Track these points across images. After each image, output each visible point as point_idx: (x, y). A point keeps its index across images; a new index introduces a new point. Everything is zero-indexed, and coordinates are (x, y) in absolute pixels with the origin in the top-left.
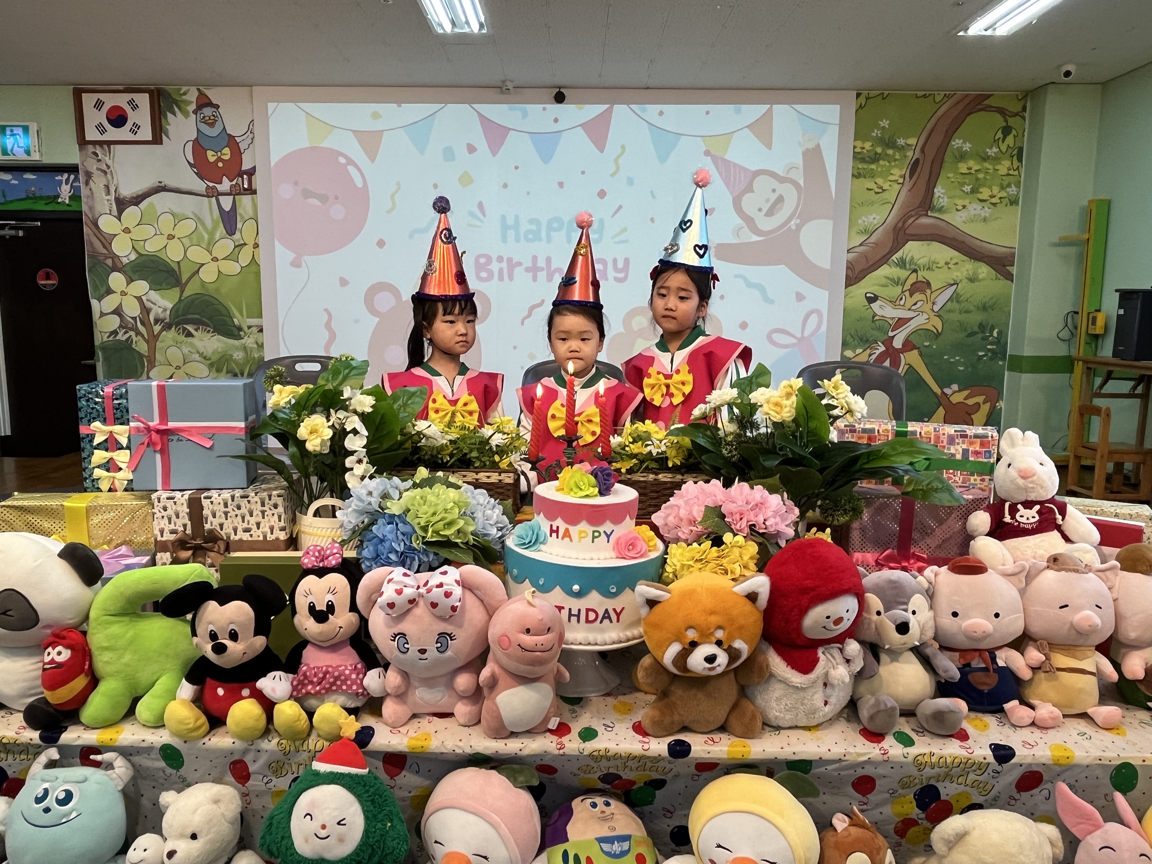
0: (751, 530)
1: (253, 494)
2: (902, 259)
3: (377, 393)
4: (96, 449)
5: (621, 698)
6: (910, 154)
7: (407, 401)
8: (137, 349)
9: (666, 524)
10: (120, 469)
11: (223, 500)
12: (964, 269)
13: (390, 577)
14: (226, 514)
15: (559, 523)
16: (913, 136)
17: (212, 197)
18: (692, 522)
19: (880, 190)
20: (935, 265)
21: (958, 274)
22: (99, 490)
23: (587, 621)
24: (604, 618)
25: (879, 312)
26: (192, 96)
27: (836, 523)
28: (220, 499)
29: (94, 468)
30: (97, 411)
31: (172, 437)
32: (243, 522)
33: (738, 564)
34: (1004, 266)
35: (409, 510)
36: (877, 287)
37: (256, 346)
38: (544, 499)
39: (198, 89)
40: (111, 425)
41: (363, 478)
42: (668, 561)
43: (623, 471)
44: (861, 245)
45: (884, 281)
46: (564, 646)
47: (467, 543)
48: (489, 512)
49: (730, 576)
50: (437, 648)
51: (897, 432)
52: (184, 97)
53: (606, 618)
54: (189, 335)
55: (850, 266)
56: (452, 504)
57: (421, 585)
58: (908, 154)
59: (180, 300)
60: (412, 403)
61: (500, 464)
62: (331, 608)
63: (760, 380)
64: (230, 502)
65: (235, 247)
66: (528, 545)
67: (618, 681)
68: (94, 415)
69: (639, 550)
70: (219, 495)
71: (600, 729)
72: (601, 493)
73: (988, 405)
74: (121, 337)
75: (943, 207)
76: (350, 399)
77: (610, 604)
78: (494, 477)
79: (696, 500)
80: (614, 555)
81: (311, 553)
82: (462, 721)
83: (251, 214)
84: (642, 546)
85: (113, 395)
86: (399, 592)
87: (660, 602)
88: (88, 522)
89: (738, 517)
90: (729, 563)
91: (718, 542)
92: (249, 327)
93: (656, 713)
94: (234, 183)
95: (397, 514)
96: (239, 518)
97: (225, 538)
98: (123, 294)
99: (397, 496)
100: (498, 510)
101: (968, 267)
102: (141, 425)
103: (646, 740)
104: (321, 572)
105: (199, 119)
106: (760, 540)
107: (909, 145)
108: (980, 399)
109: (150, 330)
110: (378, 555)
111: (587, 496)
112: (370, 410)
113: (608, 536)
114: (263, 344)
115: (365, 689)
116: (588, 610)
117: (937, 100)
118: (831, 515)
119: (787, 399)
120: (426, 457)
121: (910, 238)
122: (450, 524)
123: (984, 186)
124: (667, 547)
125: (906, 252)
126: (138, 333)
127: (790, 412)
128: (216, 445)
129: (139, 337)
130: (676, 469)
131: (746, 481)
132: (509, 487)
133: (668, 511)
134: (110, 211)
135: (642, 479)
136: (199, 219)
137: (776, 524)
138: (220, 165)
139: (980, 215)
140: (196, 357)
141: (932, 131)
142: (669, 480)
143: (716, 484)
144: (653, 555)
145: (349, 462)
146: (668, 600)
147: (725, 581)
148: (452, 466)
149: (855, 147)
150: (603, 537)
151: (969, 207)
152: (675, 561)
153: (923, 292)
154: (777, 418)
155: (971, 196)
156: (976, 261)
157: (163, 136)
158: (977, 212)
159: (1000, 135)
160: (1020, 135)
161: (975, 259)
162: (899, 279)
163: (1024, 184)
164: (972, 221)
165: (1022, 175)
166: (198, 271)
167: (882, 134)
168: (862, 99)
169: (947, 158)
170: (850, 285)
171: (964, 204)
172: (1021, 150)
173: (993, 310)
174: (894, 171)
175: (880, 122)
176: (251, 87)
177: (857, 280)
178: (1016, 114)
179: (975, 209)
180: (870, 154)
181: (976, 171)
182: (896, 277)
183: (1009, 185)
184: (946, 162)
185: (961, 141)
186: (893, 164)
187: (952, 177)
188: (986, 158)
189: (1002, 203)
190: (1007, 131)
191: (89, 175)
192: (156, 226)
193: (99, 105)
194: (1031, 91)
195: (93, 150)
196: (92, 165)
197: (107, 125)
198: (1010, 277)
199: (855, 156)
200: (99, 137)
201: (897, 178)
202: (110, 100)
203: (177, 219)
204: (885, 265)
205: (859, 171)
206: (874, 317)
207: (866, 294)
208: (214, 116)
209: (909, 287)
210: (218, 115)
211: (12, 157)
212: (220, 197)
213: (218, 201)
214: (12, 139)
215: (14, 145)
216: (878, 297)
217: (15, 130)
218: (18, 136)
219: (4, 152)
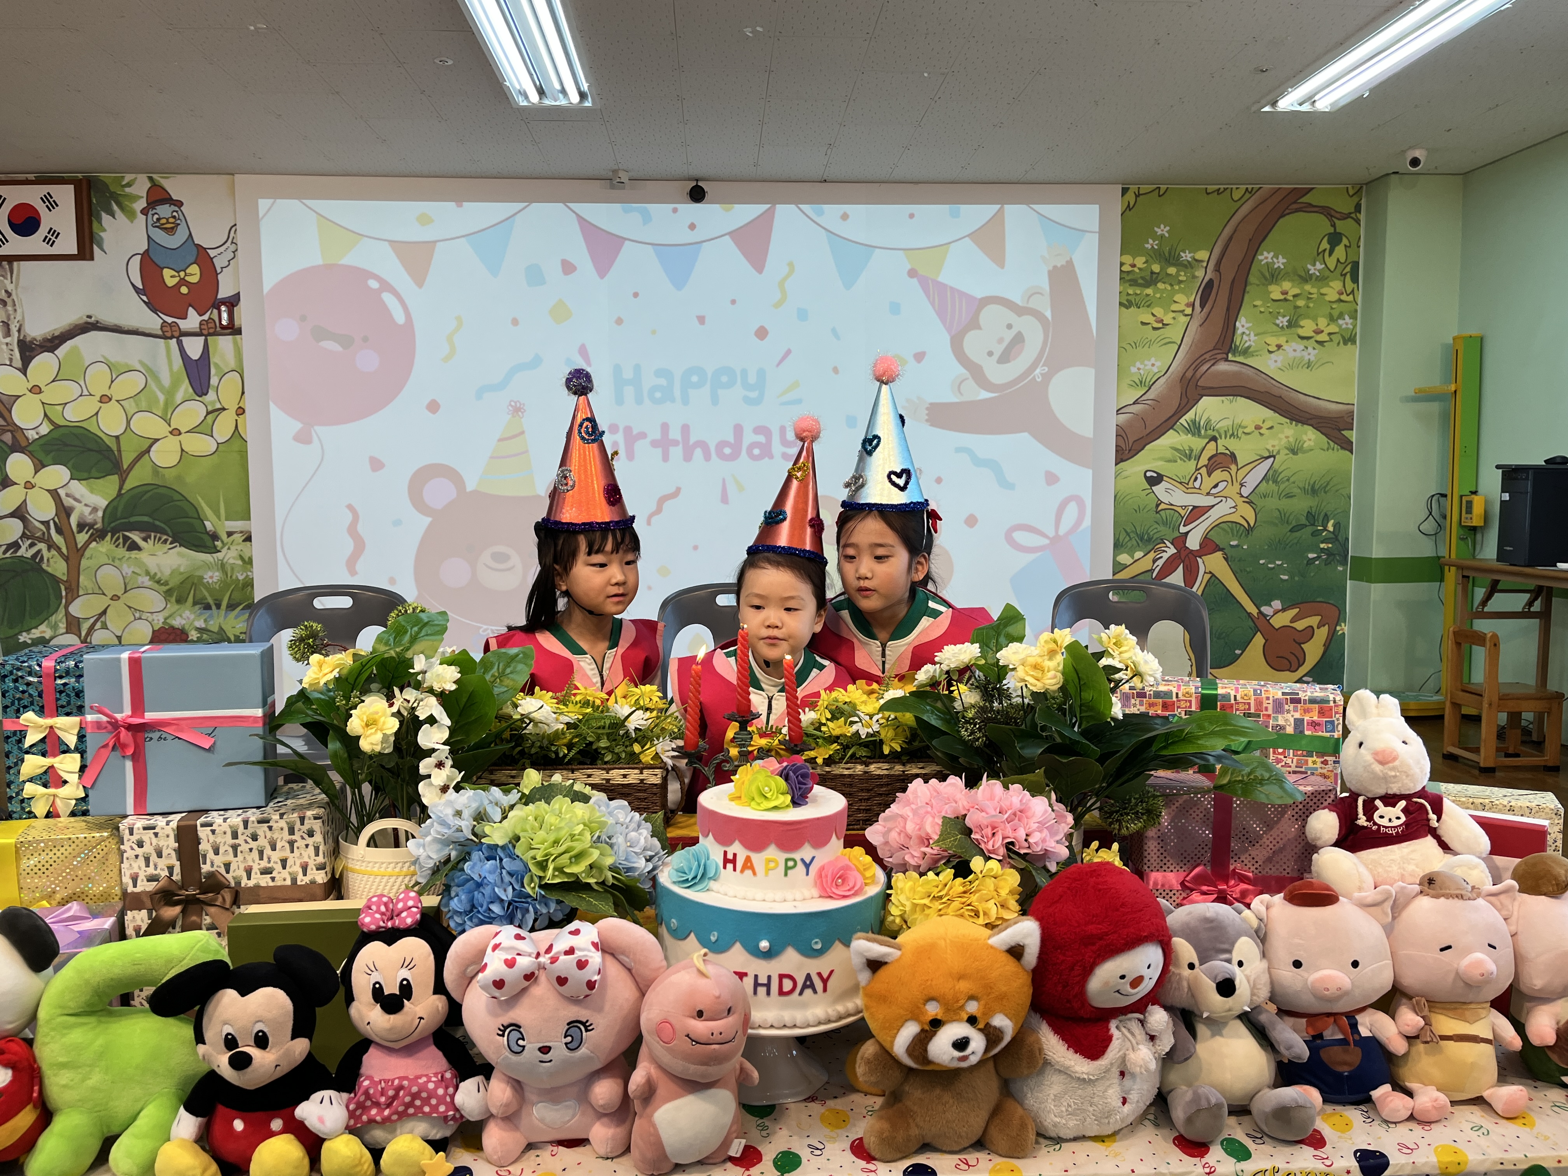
0: (1008, 849)
1: (276, 817)
2: (1194, 422)
3: (461, 661)
4: (27, 752)
5: (831, 1103)
6: (1200, 273)
7: (504, 670)
8: (49, 570)
9: (887, 843)
10: (65, 782)
11: (231, 827)
12: (1282, 436)
13: (496, 941)
14: (235, 848)
15: (736, 848)
16: (1202, 248)
17: (171, 338)
18: (925, 841)
19: (1160, 325)
20: (1240, 431)
21: (1275, 442)
22: (31, 815)
23: (781, 993)
24: (805, 987)
25: (1165, 498)
26: (141, 188)
27: (1124, 832)
28: (225, 827)
29: (24, 782)
30: (31, 695)
31: (150, 735)
32: (261, 859)
33: (992, 901)
34: (1340, 430)
35: (518, 839)
36: (1161, 463)
37: (240, 562)
38: (713, 814)
39: (150, 178)
40: (52, 716)
41: (444, 789)
42: (892, 898)
43: (820, 761)
44: (1134, 403)
45: (1169, 454)
46: (750, 1031)
47: (603, 883)
48: (633, 834)
49: (981, 920)
50: (566, 1044)
51: (1203, 696)
52: (127, 190)
53: (808, 987)
54: (134, 547)
55: (1121, 433)
56: (581, 827)
57: (542, 952)
58: (1196, 274)
59: (119, 494)
60: (511, 673)
61: (641, 756)
62: (406, 990)
63: (1011, 629)
64: (241, 829)
65: (208, 413)
66: (692, 882)
67: (825, 1078)
68: (25, 702)
69: (851, 885)
70: (225, 820)
71: (804, 1154)
72: (795, 803)
73: (1325, 630)
74: (25, 551)
75: (1249, 347)
76: (425, 672)
77: (814, 966)
78: (633, 776)
79: (929, 809)
80: (815, 892)
81: (374, 908)
82: (602, 1151)
83: (232, 364)
84: (855, 878)
85: (56, 670)
86: (510, 963)
87: (886, 963)
88: (18, 867)
89: (989, 831)
90: (980, 900)
91: (963, 870)
92: (230, 534)
93: (886, 1125)
94: (206, 317)
95: (500, 843)
96: (255, 854)
97: (233, 884)
98: (29, 486)
99: (498, 817)
100: (646, 831)
101: (1288, 431)
102: (105, 719)
103: (871, 1166)
104: (390, 936)
105: (150, 222)
106: (1022, 864)
107: (1196, 260)
108: (1314, 621)
109: (71, 540)
110: (473, 906)
111: (775, 808)
112: (454, 687)
113: (807, 866)
114: (250, 559)
115: (457, 1110)
116: (781, 977)
118: (1117, 820)
119: (1050, 659)
120: (533, 751)
121: (1204, 393)
122: (578, 857)
123: (1307, 317)
124: (889, 877)
125: (1199, 412)
126: (51, 546)
127: (1055, 677)
128: (218, 744)
129: (53, 552)
130: (894, 757)
131: (997, 777)
132: (655, 790)
133: (889, 825)
134: (10, 360)
135: (846, 772)
136: (149, 370)
137: (1044, 841)
138: (184, 290)
139: (1303, 357)
140: (146, 580)
141: (1230, 239)
142: (885, 772)
143: (955, 783)
144: (873, 890)
145: (425, 766)
146: (898, 960)
147: (974, 930)
148: (570, 762)
149: (1122, 264)
150: (800, 867)
151: (1285, 347)
152: (902, 898)
153: (1226, 468)
154: (1038, 687)
155: (1288, 331)
156: (1300, 424)
157: (95, 247)
158: (1298, 354)
159: (1325, 245)
160: (1354, 246)
161: (1298, 421)
162: (1191, 450)
163: (1362, 314)
164: (1291, 367)
165: (1359, 301)
166: (148, 451)
167: (1160, 245)
168: (1130, 197)
169: (1252, 279)
170: (1122, 461)
171: (1278, 342)
172: (1355, 265)
173: (1325, 492)
174: (1178, 297)
175: (1156, 229)
176: (233, 174)
177: (1132, 452)
178: (1347, 216)
179: (1295, 350)
180: (1143, 274)
181: (1294, 296)
182: (1187, 448)
183: (1341, 316)
184: (1251, 284)
185: (1272, 254)
186: (1177, 287)
187: (1261, 306)
188: (1306, 278)
189: (1331, 340)
190: (1335, 239)
192: (82, 383)
194: (1369, 183)
197: (8, 232)
198: (1347, 446)
199: (1123, 276)
201: (1183, 308)
202: (13, 196)
203: (116, 371)
204: (1171, 431)
205: (1129, 298)
206: (1158, 506)
207: (1146, 471)
208: (174, 217)
209: (1206, 462)
210: (181, 217)
212: (185, 340)
213: (180, 345)
216: (1162, 476)
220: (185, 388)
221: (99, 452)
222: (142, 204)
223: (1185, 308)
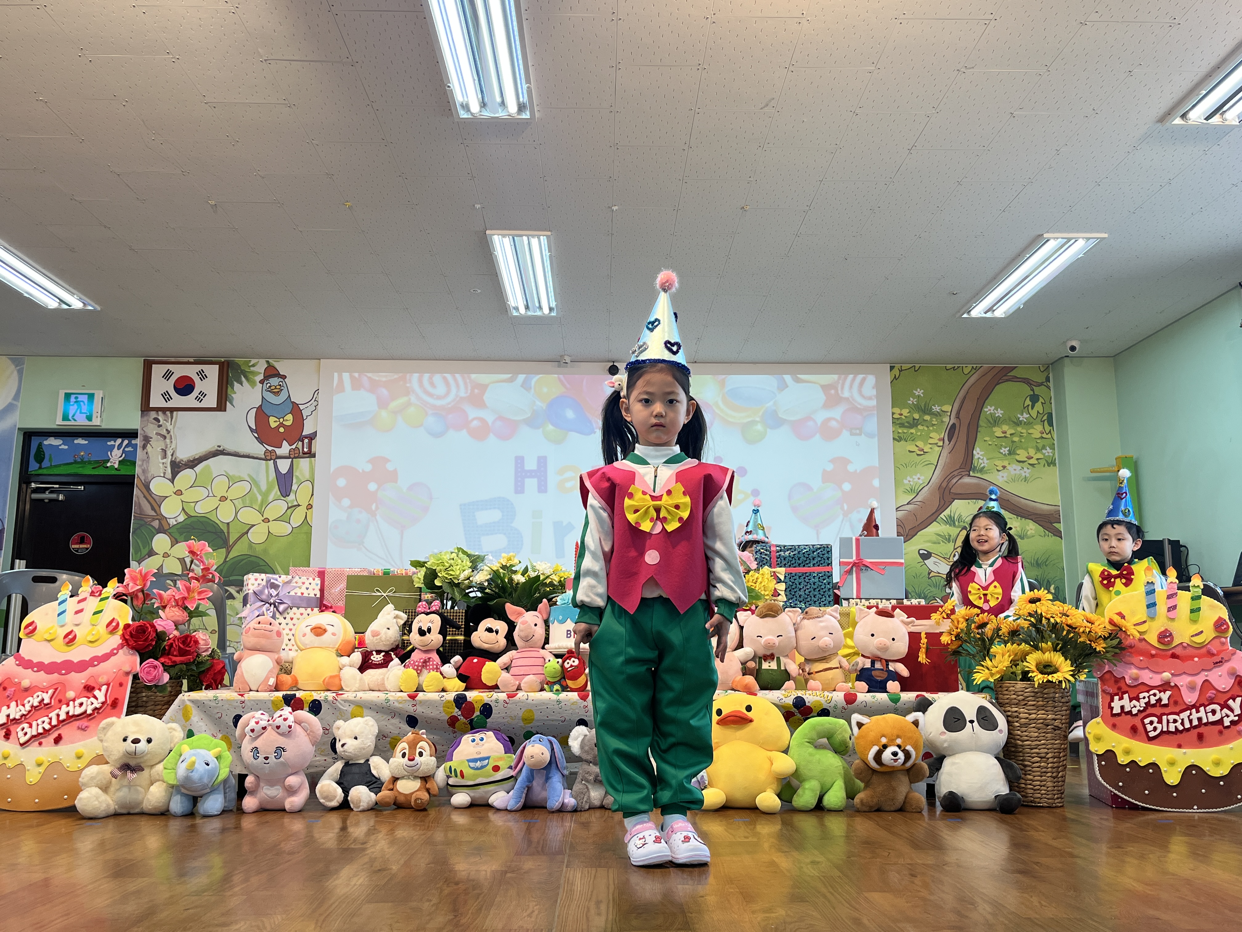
2: (950, 517)
6: (947, 420)
16: (947, 404)
17: (270, 460)
19: (922, 453)
25: (934, 568)
34: (1051, 523)
36: (929, 544)
44: (908, 504)
45: (934, 538)
52: (252, 368)
58: (944, 420)
59: (225, 561)
65: (288, 508)
75: (984, 467)
83: (307, 476)
94: (293, 447)
98: (166, 555)
105: (265, 388)
107: (943, 411)
121: (955, 497)
123: (1021, 448)
134: (164, 473)
136: (254, 481)
138: (282, 430)
139: (1020, 474)
141: (965, 398)
149: (893, 414)
151: (1008, 467)
155: (1009, 457)
156: (1026, 520)
157: (228, 403)
158: (1017, 472)
159: (1028, 402)
160: (1047, 403)
161: (1022, 517)
162: (950, 536)
163: (1058, 447)
164: (1014, 481)
165: (1055, 437)
166: (247, 533)
167: (918, 401)
168: (896, 372)
169: (981, 423)
171: (1004, 464)
172: (1050, 415)
173: (1046, 566)
174: (932, 435)
175: (915, 392)
176: (320, 359)
177: (909, 537)
178: (1041, 384)
179: (1015, 470)
180: (908, 420)
181: (1011, 435)
182: (946, 534)
183: (1044, 447)
184: (981, 427)
185: (993, 407)
186: (931, 428)
187: (990, 441)
188: (1018, 423)
189: (1039, 463)
190: (1034, 399)
191: (147, 440)
192: (209, 488)
193: (168, 375)
194: (1052, 364)
195: (155, 416)
196: (152, 430)
197: (173, 393)
198: (1058, 533)
199: (895, 421)
200: (163, 404)
201: (936, 441)
202: (179, 371)
203: (232, 481)
204: (935, 522)
205: (900, 435)
206: (929, 574)
207: (920, 550)
208: (280, 385)
209: (961, 544)
210: (285, 385)
211: (72, 423)
212: (278, 460)
213: (275, 464)
214: (76, 406)
215: (76, 411)
216: (931, 553)
217: (81, 398)
218: (82, 403)
219: (65, 418)
220: (276, 491)
221: (215, 533)
222: (261, 377)
223: (937, 441)
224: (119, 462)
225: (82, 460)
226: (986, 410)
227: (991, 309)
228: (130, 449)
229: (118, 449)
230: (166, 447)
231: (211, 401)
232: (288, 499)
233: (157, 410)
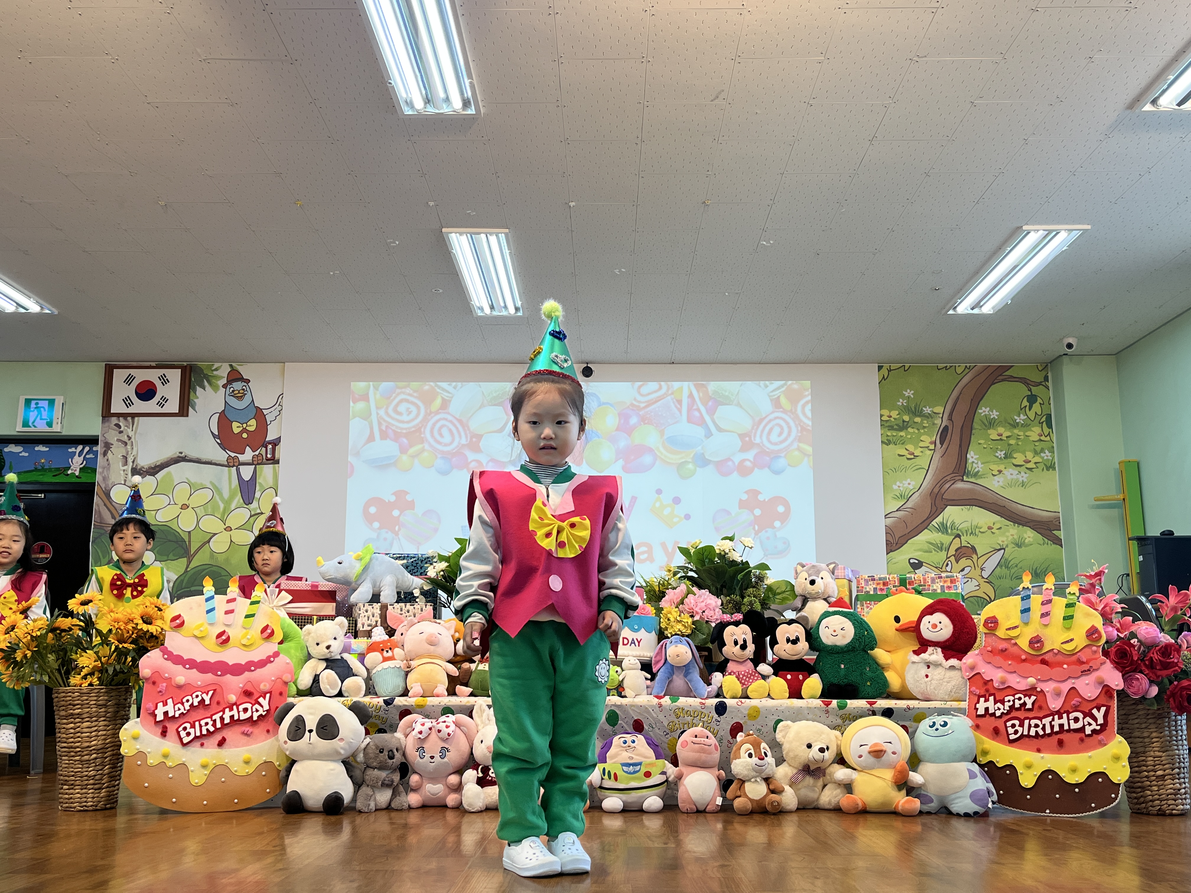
2: (942, 524)
6: (938, 421)
12: (1007, 534)
16: (939, 405)
17: (233, 467)
19: (912, 457)
20: (977, 530)
21: (1004, 539)
26: (224, 371)
34: (1051, 531)
36: (920, 553)
39: (231, 366)
44: (897, 511)
45: (926, 546)
52: (215, 373)
55: (889, 531)
58: (936, 422)
59: (186, 571)
65: (251, 516)
75: (978, 472)
83: (271, 484)
94: (257, 453)
101: (1013, 531)
105: (228, 392)
107: (935, 413)
117: (959, 370)
121: (948, 503)
123: (1017, 451)
125: (946, 517)
134: (125, 481)
136: (216, 487)
139: (1018, 479)
141: (958, 398)
149: (881, 416)
151: (1004, 471)
153: (969, 557)
155: (1005, 461)
156: (1021, 526)
157: (190, 408)
158: (1014, 477)
159: (1025, 403)
160: (1046, 403)
161: (1019, 524)
162: (942, 544)
163: (1058, 450)
164: (1011, 485)
165: (1054, 440)
166: (209, 541)
167: (908, 402)
168: (884, 371)
169: (975, 426)
170: (892, 551)
171: (999, 469)
172: (1049, 417)
174: (924, 438)
175: (904, 392)
176: (284, 363)
177: (899, 545)
178: (1040, 384)
179: (1012, 474)
180: (897, 422)
181: (1007, 437)
182: (938, 542)
183: (1042, 451)
184: (976, 429)
185: (988, 409)
186: (922, 431)
187: (984, 444)
188: (1014, 425)
189: (1037, 467)
190: (1032, 399)
191: (108, 446)
192: (171, 496)
193: (129, 380)
194: (1050, 363)
195: (117, 422)
196: (112, 437)
197: (134, 398)
198: (1058, 541)
199: (883, 424)
200: (125, 410)
201: (927, 444)
202: (141, 375)
203: (194, 488)
204: (926, 530)
205: (888, 438)
207: (909, 559)
208: (244, 390)
209: (954, 553)
210: (248, 389)
211: (32, 429)
212: (241, 468)
213: (238, 471)
214: (36, 412)
215: (37, 417)
216: (922, 562)
217: (41, 404)
218: (42, 409)
219: (25, 424)
221: (176, 542)
222: (224, 381)
223: (929, 445)
224: (81, 469)
225: (43, 468)
226: (980, 411)
227: (977, 305)
228: (91, 456)
229: (79, 456)
230: (127, 454)
231: (173, 406)
232: (252, 506)
233: (118, 415)
